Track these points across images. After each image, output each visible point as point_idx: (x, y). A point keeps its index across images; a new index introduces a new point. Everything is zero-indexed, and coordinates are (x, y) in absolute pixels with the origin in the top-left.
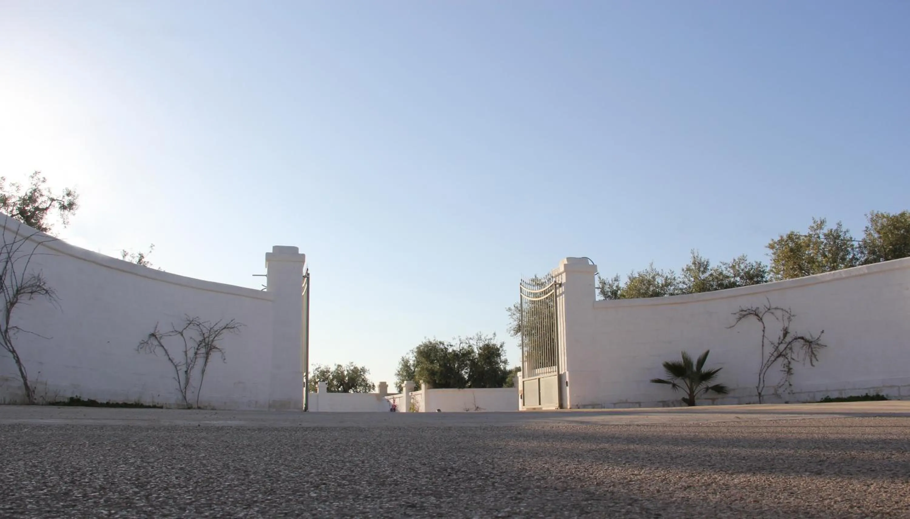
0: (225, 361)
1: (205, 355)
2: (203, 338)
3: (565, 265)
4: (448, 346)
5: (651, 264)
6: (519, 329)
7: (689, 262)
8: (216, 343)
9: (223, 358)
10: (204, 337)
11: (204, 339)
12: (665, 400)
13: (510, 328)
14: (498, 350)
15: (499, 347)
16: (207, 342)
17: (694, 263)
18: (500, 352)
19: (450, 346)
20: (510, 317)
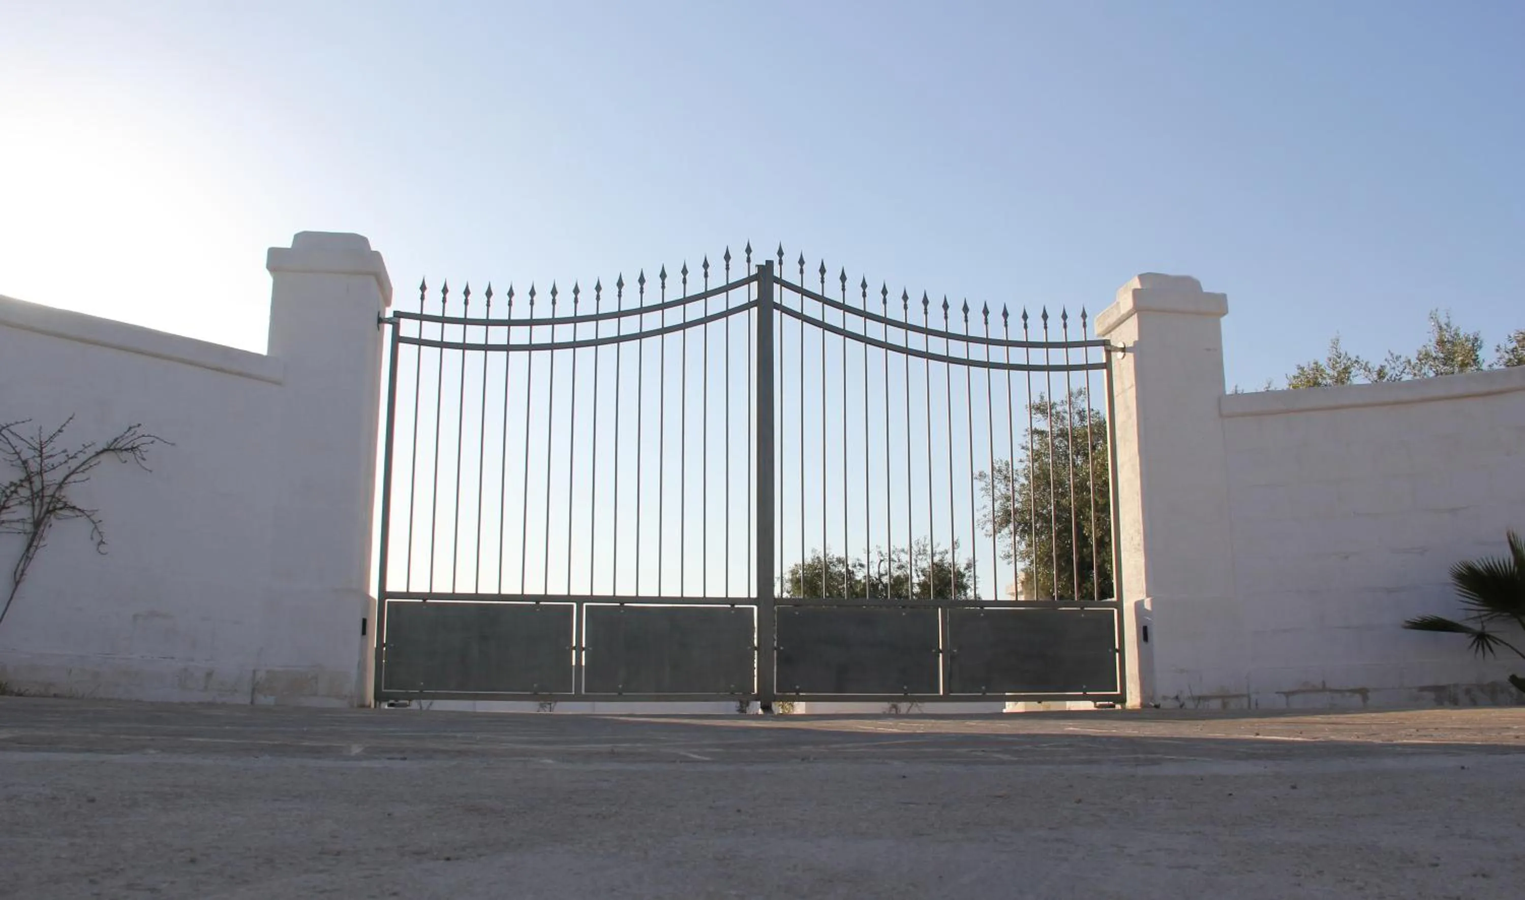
0: (103, 548)
1: (29, 528)
2: (23, 475)
3: (1135, 292)
4: (855, 566)
5: (1335, 343)
6: (1004, 519)
7: (1427, 340)
8: (74, 494)
9: (97, 539)
10: (27, 473)
11: (29, 479)
12: (1443, 683)
13: (985, 516)
14: (960, 575)
15: (962, 570)
16: (37, 486)
17: (1441, 343)
18: (965, 580)
19: (858, 567)
20: (983, 492)
